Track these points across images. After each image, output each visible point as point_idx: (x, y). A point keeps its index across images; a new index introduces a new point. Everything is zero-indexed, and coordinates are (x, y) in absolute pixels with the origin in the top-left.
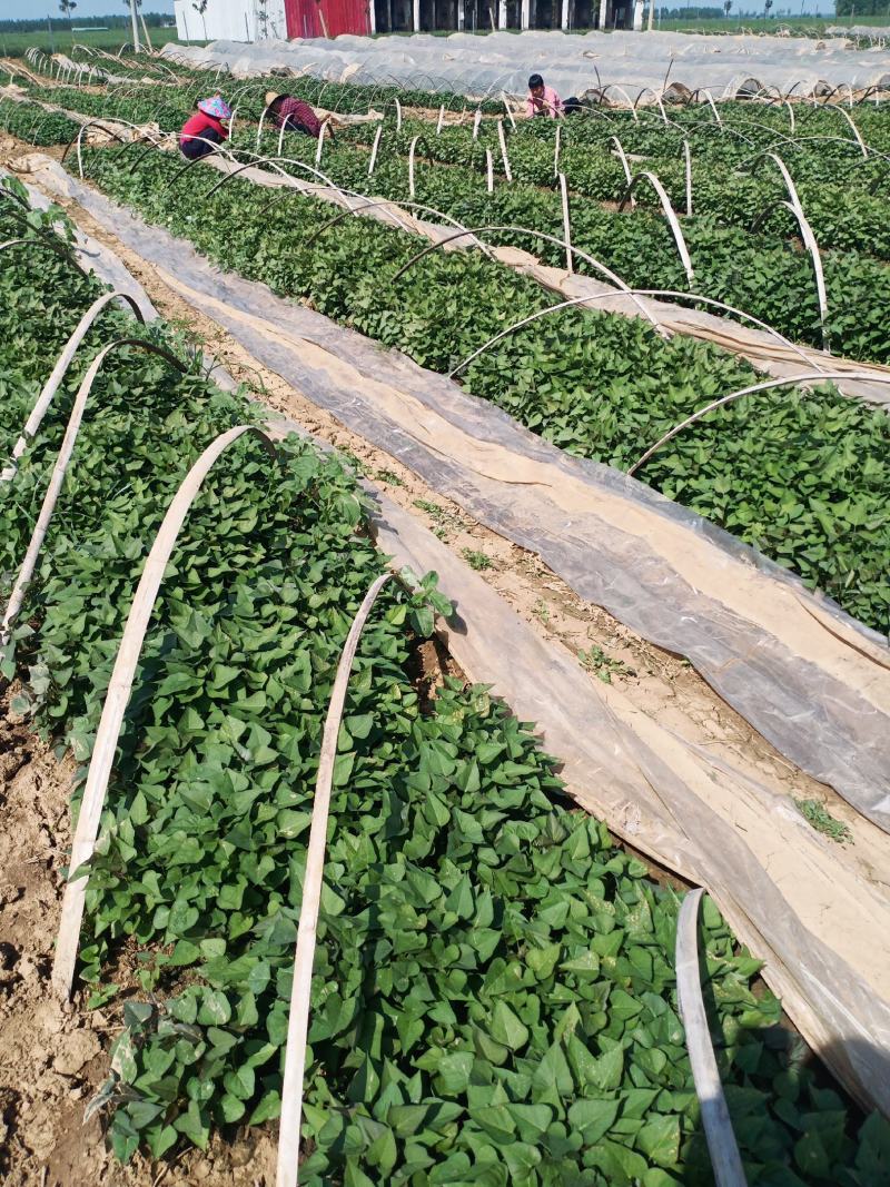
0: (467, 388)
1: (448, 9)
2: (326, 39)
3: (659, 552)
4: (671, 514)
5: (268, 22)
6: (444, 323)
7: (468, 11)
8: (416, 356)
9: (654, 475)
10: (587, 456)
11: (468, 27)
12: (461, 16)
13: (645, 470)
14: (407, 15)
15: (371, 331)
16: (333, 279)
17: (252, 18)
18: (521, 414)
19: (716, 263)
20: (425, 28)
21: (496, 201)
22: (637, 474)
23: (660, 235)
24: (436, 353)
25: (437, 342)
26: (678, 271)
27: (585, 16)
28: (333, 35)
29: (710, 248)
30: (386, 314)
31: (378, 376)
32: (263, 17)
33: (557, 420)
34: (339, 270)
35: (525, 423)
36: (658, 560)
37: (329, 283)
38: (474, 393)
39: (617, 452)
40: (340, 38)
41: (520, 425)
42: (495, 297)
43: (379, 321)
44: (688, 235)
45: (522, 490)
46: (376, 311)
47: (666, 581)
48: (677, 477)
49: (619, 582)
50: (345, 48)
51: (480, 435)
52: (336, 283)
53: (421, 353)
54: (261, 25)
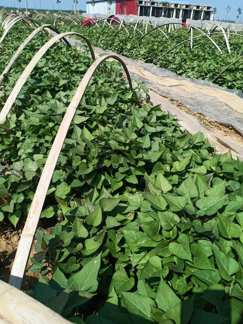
1: (159, 12)
4: (226, 90)
5: (111, 10)
7: (165, 13)
8: (143, 60)
9: (220, 83)
10: (197, 78)
13: (217, 81)
14: (148, 13)
15: (130, 56)
16: (120, 44)
17: (106, 9)
18: (175, 70)
22: (214, 82)
24: (149, 58)
25: (150, 55)
26: (226, 50)
27: (197, 17)
30: (135, 49)
31: (131, 64)
33: (187, 70)
34: (122, 42)
35: (176, 73)
36: (221, 102)
38: (160, 67)
39: (208, 76)
40: (129, 15)
43: (132, 52)
45: (174, 88)
46: (132, 49)
48: (229, 81)
49: (207, 108)
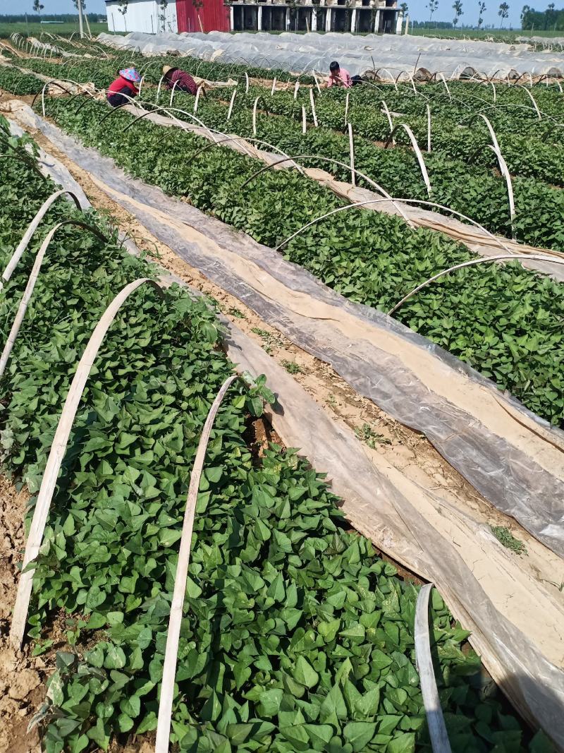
0: (287, 257)
1: (280, 17)
2: (202, 34)
3: (407, 365)
4: (415, 341)
5: (166, 21)
6: (273, 216)
7: (292, 18)
8: (255, 236)
9: (405, 316)
10: (362, 303)
11: (292, 28)
12: (288, 22)
13: (399, 313)
14: (254, 20)
15: (227, 219)
16: (203, 185)
17: (156, 19)
18: (321, 275)
19: (445, 183)
20: (265, 28)
21: (308, 139)
22: (394, 315)
23: (411, 164)
24: (267, 234)
25: (268, 228)
26: (421, 187)
27: (366, 24)
28: (206, 31)
29: (441, 173)
30: (237, 208)
31: (231, 248)
32: (163, 18)
33: (344, 279)
34: (207, 180)
35: (324, 281)
36: (406, 370)
37: (201, 188)
38: (292, 260)
39: (382, 301)
40: (211, 33)
41: (320, 282)
42: (306, 200)
43: (232, 213)
44: (428, 164)
45: (321, 323)
46: (230, 207)
47: (411, 384)
48: (419, 318)
49: (381, 384)
50: (214, 40)
51: (295, 288)
52: (205, 188)
53: (258, 234)
54: (162, 23)
